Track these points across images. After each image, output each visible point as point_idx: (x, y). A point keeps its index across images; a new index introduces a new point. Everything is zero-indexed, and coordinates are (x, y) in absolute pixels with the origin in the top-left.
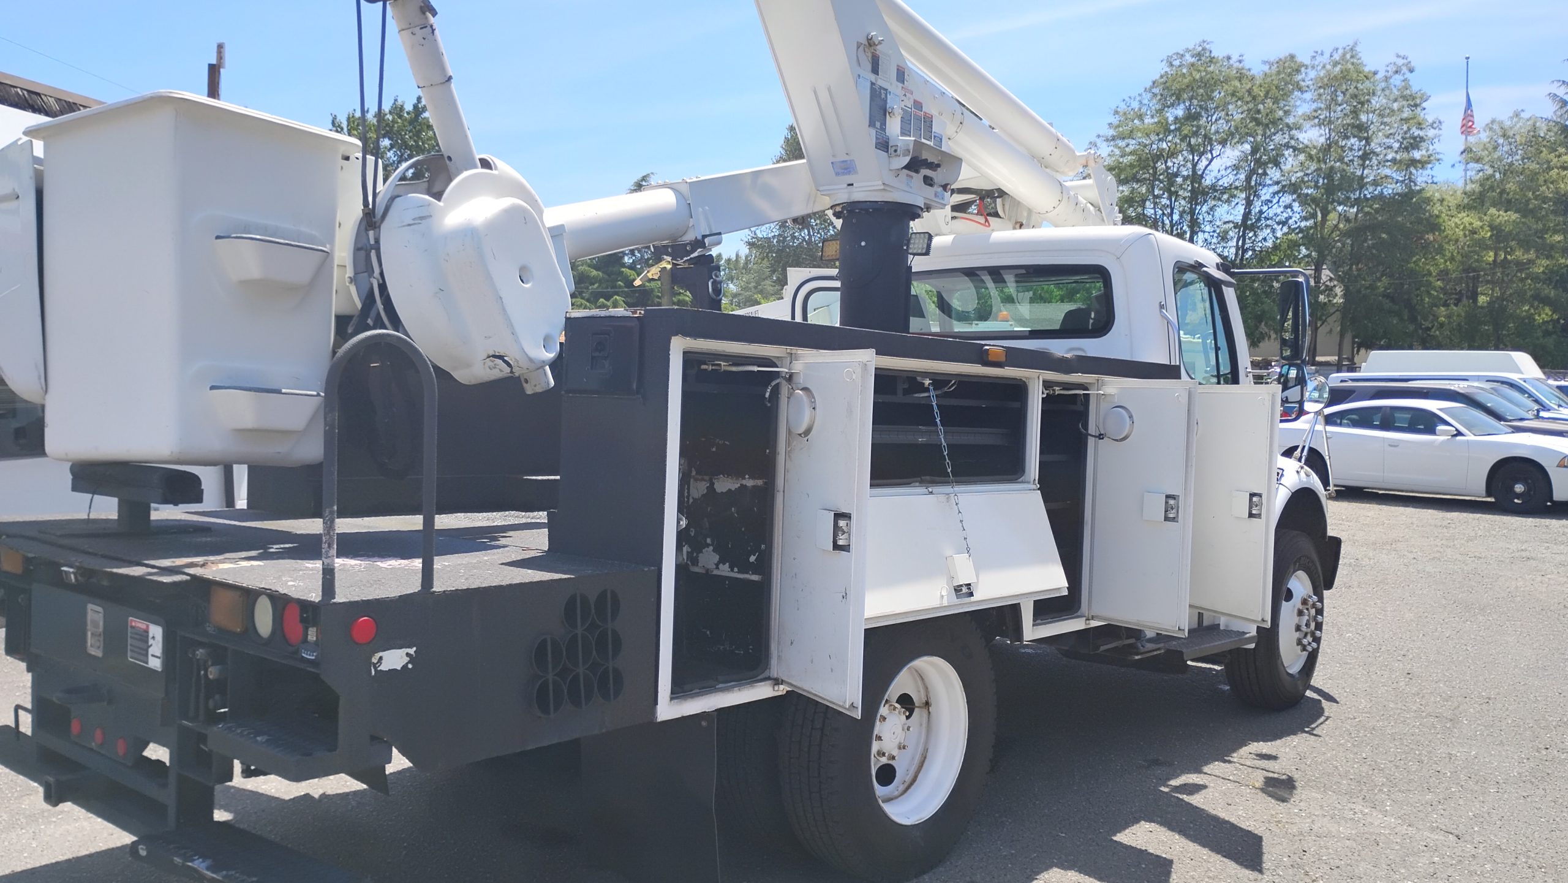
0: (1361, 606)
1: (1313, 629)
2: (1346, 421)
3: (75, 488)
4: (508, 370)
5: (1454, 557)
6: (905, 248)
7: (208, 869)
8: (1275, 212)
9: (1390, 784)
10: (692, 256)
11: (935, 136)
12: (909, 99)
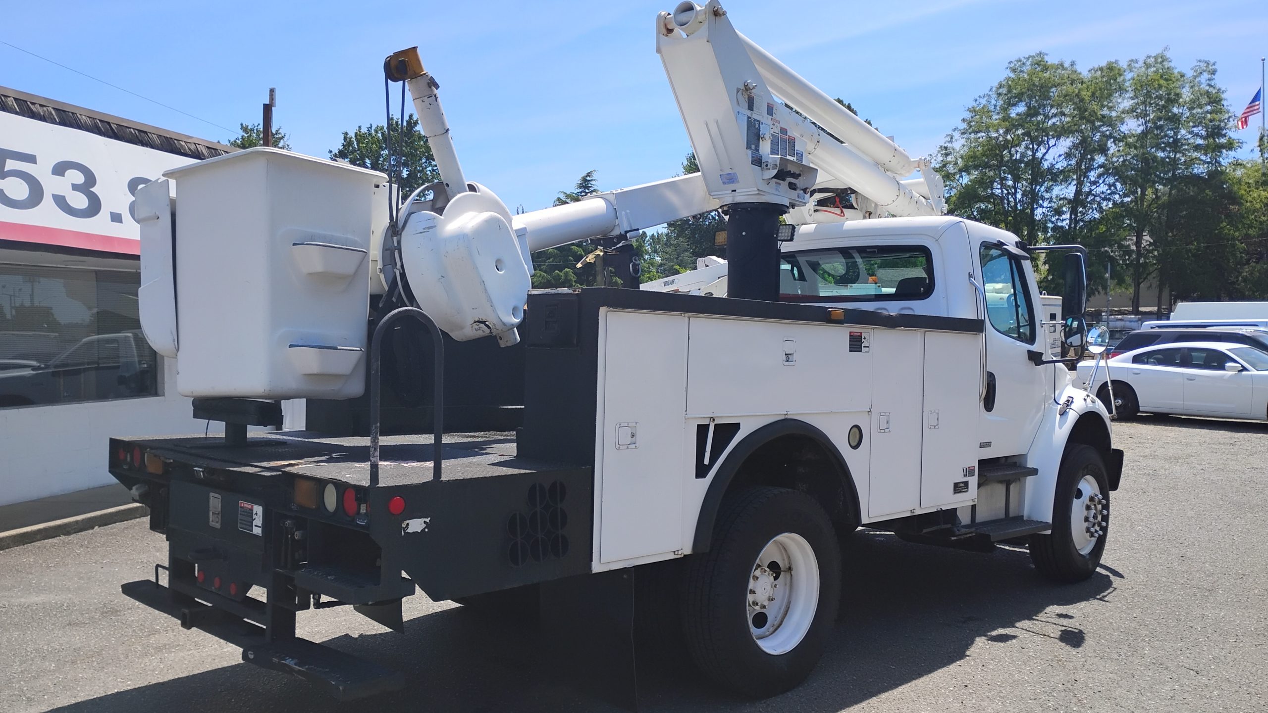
0: (1153, 506)
1: (1100, 520)
2: (1152, 360)
3: (195, 416)
4: (489, 331)
5: (1235, 468)
6: (775, 236)
7: (295, 664)
8: (1101, 190)
9: (1150, 635)
10: (618, 246)
11: (797, 153)
12: (777, 127)
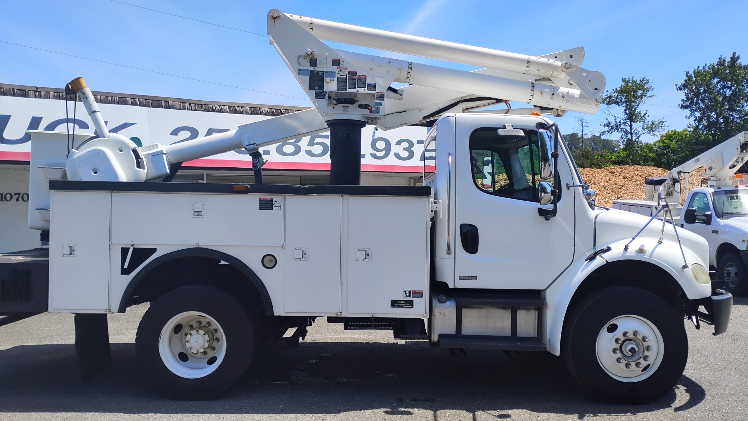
11: (369, 85)
12: (344, 72)
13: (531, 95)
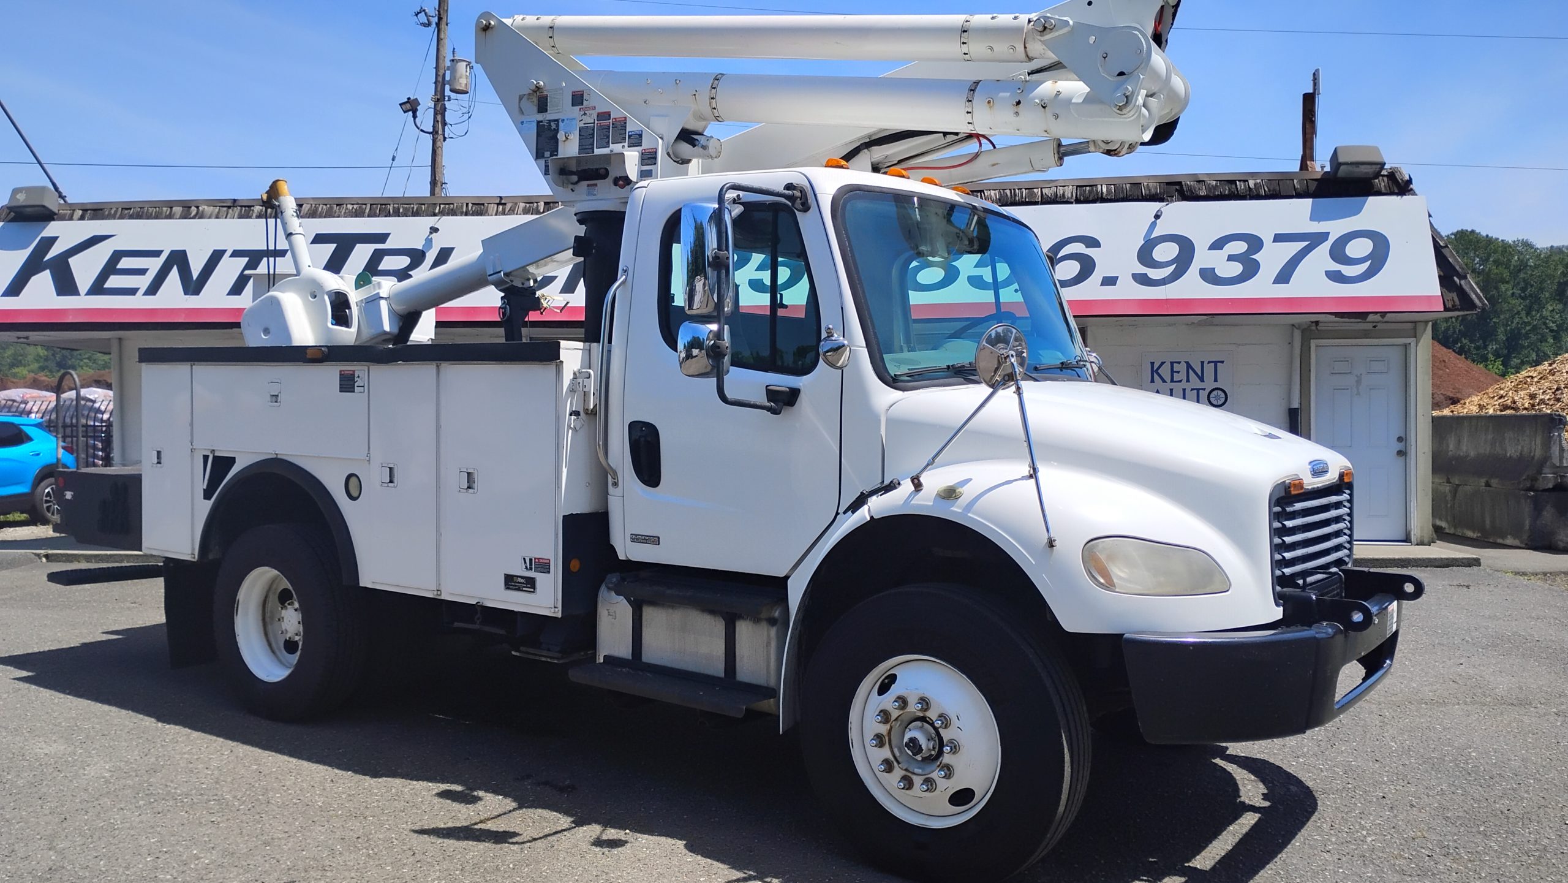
11: (631, 135)
12: (590, 115)
13: (968, 112)
